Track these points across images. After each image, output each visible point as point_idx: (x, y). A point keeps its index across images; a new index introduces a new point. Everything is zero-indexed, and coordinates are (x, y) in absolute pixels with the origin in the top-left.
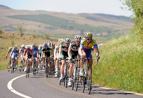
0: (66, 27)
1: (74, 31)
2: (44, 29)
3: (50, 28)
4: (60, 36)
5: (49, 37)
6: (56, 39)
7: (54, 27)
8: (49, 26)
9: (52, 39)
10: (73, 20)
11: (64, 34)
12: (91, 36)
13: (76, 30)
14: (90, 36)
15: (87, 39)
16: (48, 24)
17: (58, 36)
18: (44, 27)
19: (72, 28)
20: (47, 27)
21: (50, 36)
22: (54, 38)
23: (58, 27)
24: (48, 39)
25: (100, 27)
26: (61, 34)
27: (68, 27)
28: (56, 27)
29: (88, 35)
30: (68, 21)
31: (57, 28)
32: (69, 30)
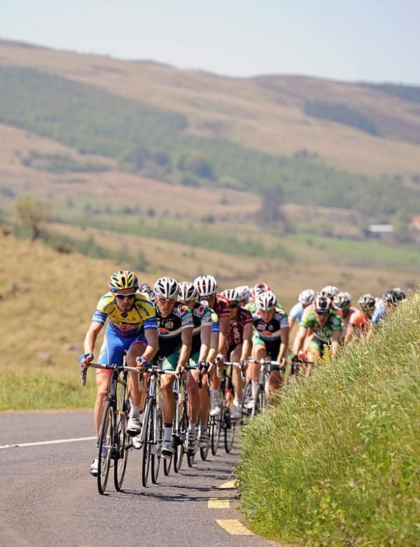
0: (163, 160)
1: (217, 195)
2: (17, 167)
3: (58, 165)
4: (119, 220)
5: (41, 225)
6: (91, 241)
7: (82, 160)
8: (48, 146)
9: (66, 239)
10: (220, 117)
11: (151, 213)
12: (129, 285)
13: (228, 186)
14: (126, 287)
15: (116, 294)
16: (44, 134)
17: (106, 218)
18: (18, 154)
19: (205, 172)
20: (35, 155)
21: (50, 220)
22: (77, 234)
23: (112, 162)
24: (37, 234)
25: (398, 178)
26: (128, 211)
27: (181, 167)
28: (100, 160)
29: (120, 282)
30: (180, 122)
31: (105, 169)
32: (186, 182)
